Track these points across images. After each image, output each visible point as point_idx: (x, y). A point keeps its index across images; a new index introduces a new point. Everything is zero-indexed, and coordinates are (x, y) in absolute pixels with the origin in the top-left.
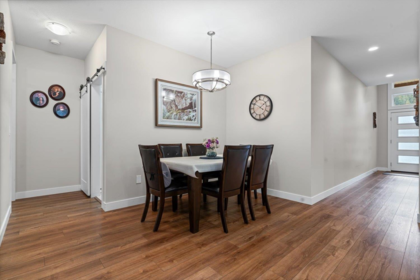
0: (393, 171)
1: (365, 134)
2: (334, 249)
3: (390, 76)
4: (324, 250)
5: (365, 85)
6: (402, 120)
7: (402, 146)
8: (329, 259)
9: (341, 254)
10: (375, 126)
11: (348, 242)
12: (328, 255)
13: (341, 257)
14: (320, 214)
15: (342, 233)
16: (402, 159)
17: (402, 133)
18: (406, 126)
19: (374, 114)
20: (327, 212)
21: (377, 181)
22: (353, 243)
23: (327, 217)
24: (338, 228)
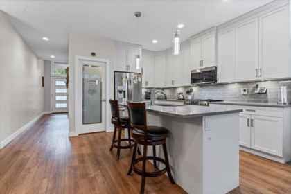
0: (53, 113)
1: (38, 90)
2: (29, 169)
3: (53, 57)
4: (22, 173)
5: (38, 58)
6: (58, 83)
7: (58, 98)
8: (27, 176)
9: (34, 170)
10: (43, 85)
11: (37, 161)
12: (26, 175)
13: (35, 171)
14: (11, 153)
15: (32, 158)
16: (58, 106)
17: (58, 91)
18: (60, 87)
19: (43, 78)
20: (17, 149)
21: (45, 121)
22: (40, 160)
23: (18, 153)
24: (28, 156)
